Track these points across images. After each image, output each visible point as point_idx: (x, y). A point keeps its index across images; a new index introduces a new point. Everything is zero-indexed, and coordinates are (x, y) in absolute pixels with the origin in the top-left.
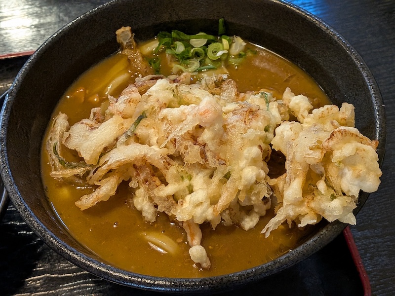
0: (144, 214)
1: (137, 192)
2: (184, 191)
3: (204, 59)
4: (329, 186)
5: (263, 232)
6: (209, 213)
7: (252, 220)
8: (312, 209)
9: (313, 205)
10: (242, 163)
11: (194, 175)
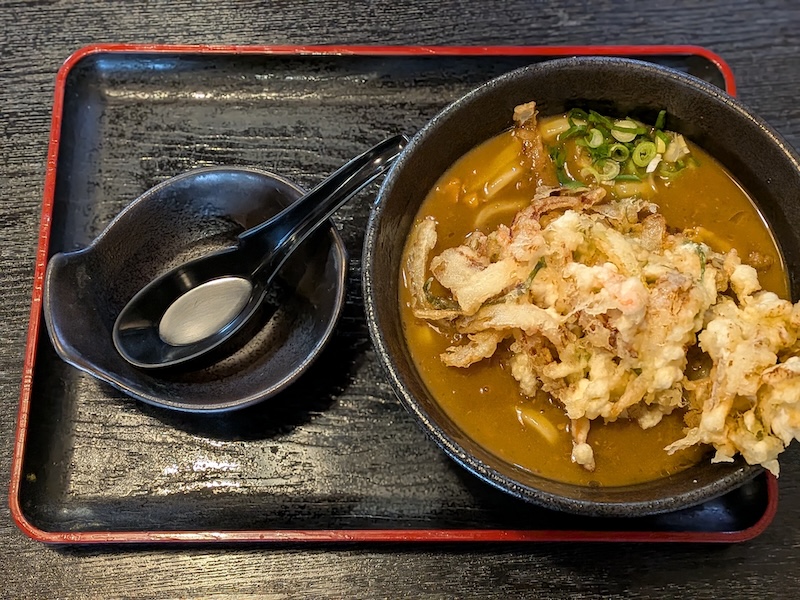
0: (522, 386)
1: (519, 358)
2: (578, 374)
3: (627, 162)
4: (759, 419)
5: (666, 449)
6: (607, 410)
7: (653, 419)
8: (731, 442)
9: (733, 438)
10: (658, 363)
11: (594, 355)
